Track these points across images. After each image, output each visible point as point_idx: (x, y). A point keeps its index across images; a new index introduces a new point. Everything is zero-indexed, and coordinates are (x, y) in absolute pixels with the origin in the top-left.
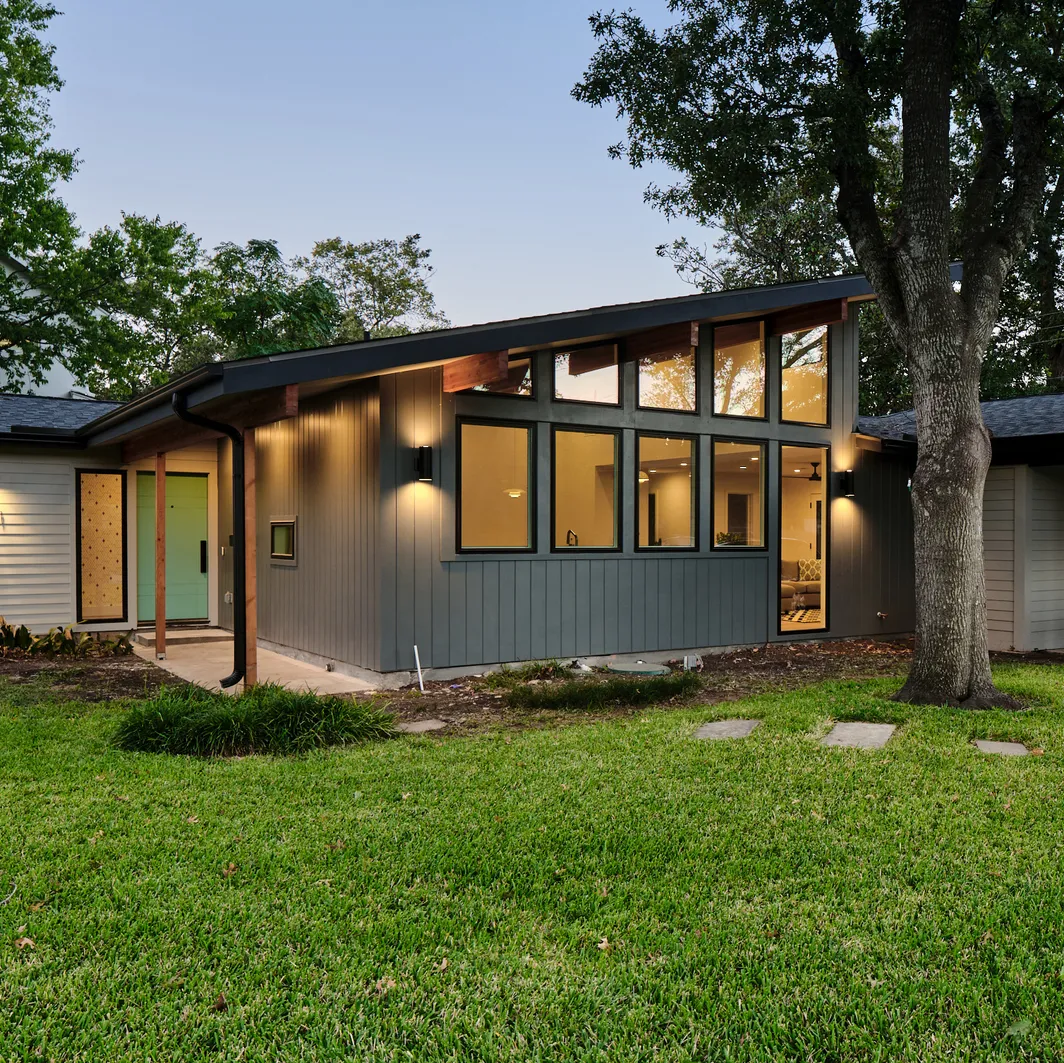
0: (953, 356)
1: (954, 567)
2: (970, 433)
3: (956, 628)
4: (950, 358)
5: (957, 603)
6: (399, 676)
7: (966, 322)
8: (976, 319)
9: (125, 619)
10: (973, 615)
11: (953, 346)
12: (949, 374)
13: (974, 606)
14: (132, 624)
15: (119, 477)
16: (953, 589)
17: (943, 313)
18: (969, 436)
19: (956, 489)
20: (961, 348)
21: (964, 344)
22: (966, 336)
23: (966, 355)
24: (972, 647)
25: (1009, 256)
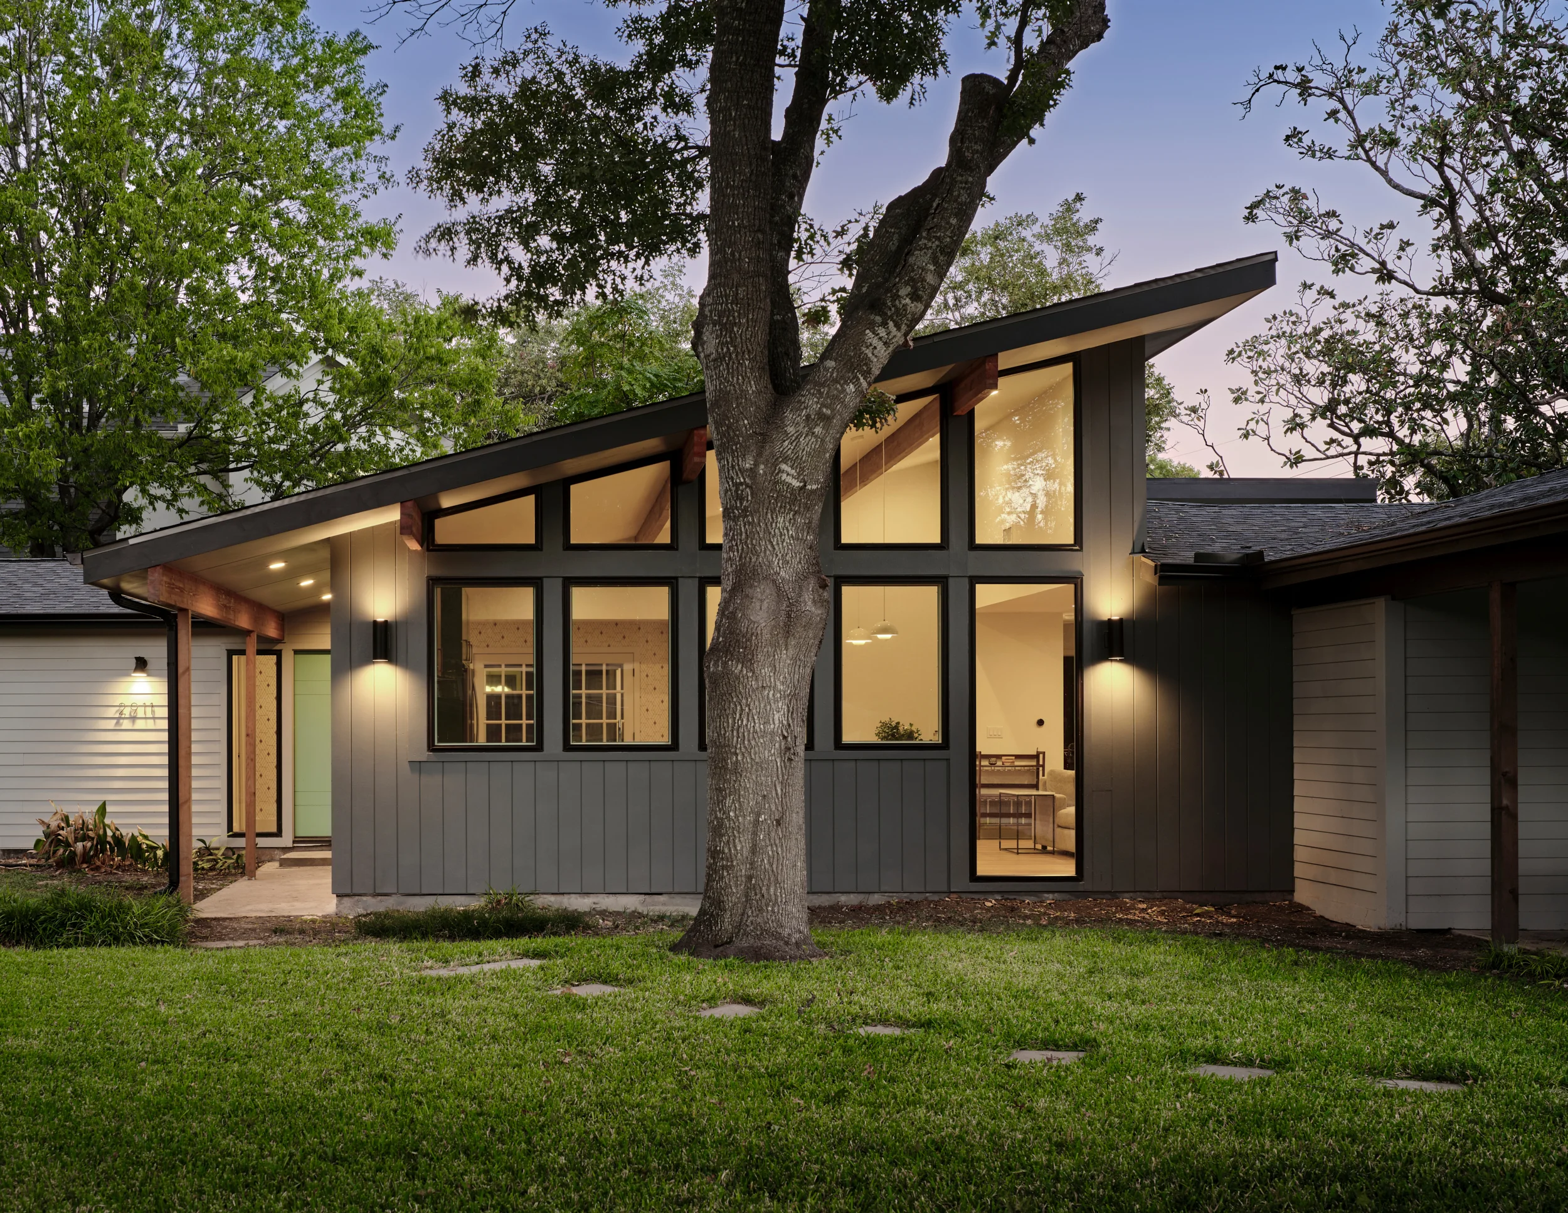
0: (741, 484)
1: (726, 769)
2: (751, 586)
3: (726, 851)
4: (737, 485)
5: (728, 817)
6: (358, 901)
7: (761, 434)
8: (781, 428)
9: (279, 834)
10: (755, 834)
11: (742, 470)
12: (737, 508)
13: (756, 823)
14: (286, 840)
15: (274, 657)
16: (725, 798)
17: (729, 427)
18: (749, 591)
19: (726, 663)
20: (753, 472)
21: (756, 465)
22: (760, 454)
23: (760, 480)
24: (750, 878)
25: (884, 324)
